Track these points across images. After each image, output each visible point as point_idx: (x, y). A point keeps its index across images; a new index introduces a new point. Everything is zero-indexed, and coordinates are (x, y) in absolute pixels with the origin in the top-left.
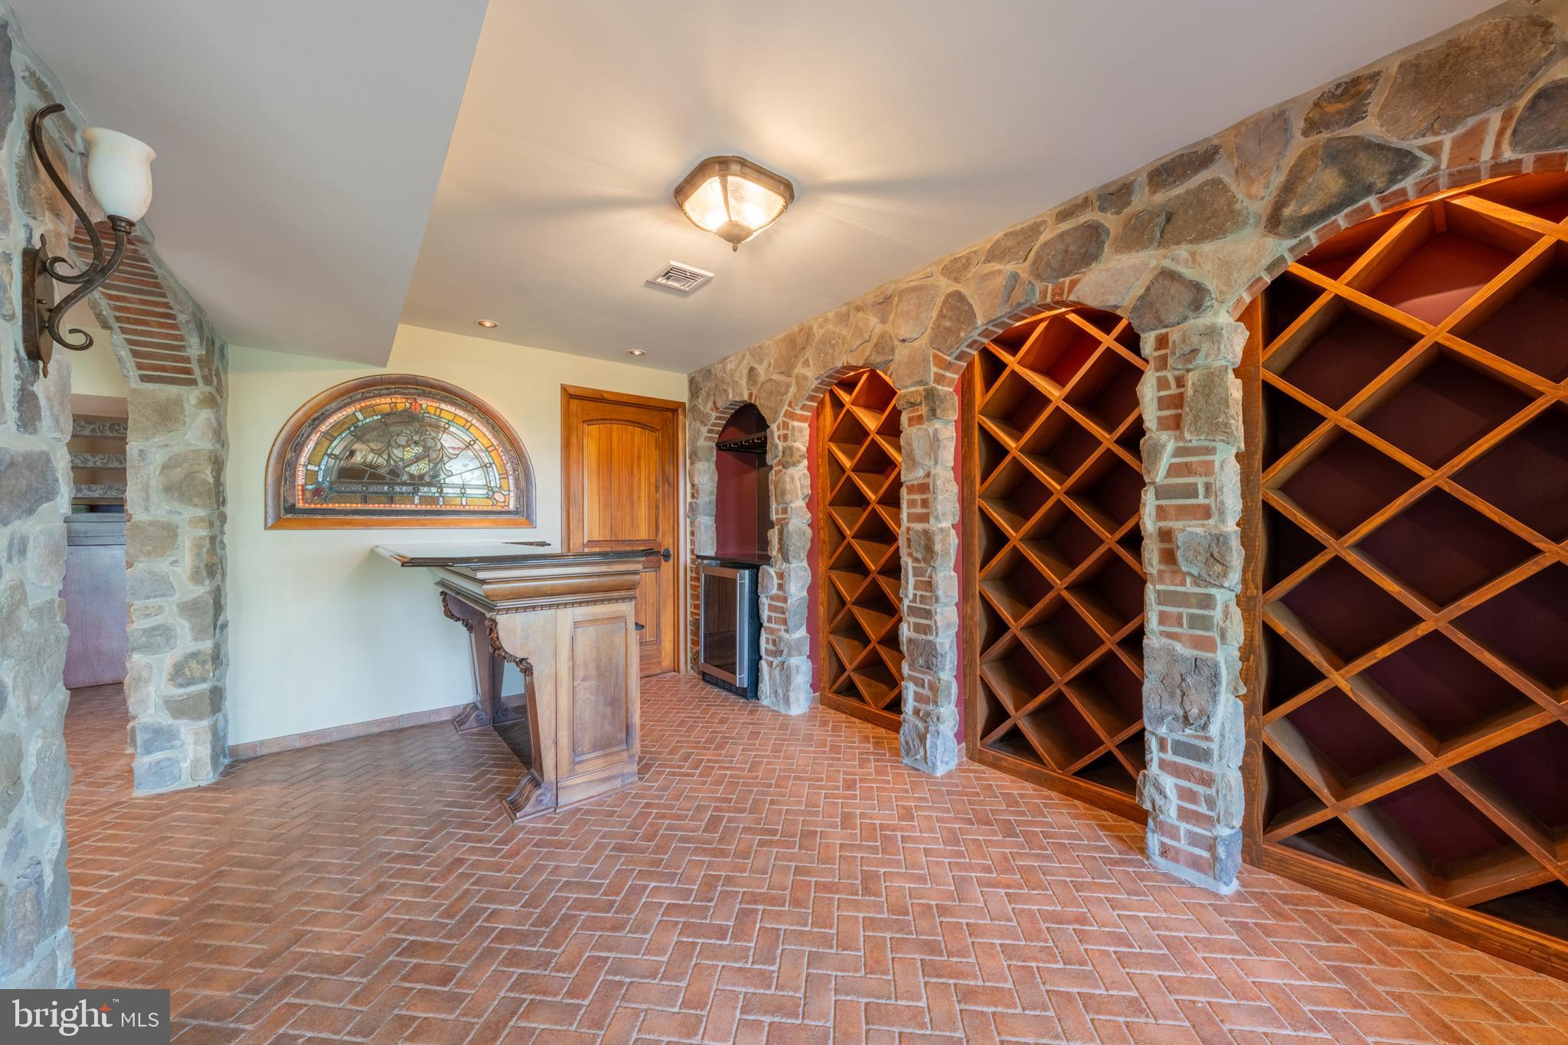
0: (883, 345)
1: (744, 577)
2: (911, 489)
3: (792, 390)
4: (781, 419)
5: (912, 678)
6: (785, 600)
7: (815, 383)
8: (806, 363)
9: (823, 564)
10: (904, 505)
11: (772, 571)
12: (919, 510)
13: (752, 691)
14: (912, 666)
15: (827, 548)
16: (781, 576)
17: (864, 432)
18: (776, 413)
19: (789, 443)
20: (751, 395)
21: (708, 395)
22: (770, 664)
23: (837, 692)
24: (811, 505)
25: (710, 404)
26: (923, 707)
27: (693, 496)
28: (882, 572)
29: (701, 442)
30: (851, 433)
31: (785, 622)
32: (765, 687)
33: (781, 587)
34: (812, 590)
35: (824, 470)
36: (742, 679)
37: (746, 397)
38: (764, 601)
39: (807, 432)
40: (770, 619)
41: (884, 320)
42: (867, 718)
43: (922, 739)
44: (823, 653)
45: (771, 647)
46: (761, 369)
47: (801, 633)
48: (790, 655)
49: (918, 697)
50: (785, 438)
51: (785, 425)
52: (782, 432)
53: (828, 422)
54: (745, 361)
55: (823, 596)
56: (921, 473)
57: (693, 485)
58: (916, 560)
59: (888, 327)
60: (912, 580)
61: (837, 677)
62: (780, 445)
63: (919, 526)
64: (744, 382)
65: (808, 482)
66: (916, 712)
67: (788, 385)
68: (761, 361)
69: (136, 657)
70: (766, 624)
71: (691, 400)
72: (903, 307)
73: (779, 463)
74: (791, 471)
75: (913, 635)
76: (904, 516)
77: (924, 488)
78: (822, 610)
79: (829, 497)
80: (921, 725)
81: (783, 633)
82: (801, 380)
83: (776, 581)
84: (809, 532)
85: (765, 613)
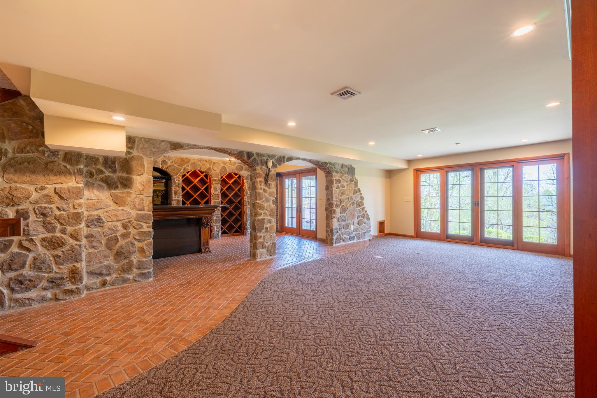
80: (217, 232)
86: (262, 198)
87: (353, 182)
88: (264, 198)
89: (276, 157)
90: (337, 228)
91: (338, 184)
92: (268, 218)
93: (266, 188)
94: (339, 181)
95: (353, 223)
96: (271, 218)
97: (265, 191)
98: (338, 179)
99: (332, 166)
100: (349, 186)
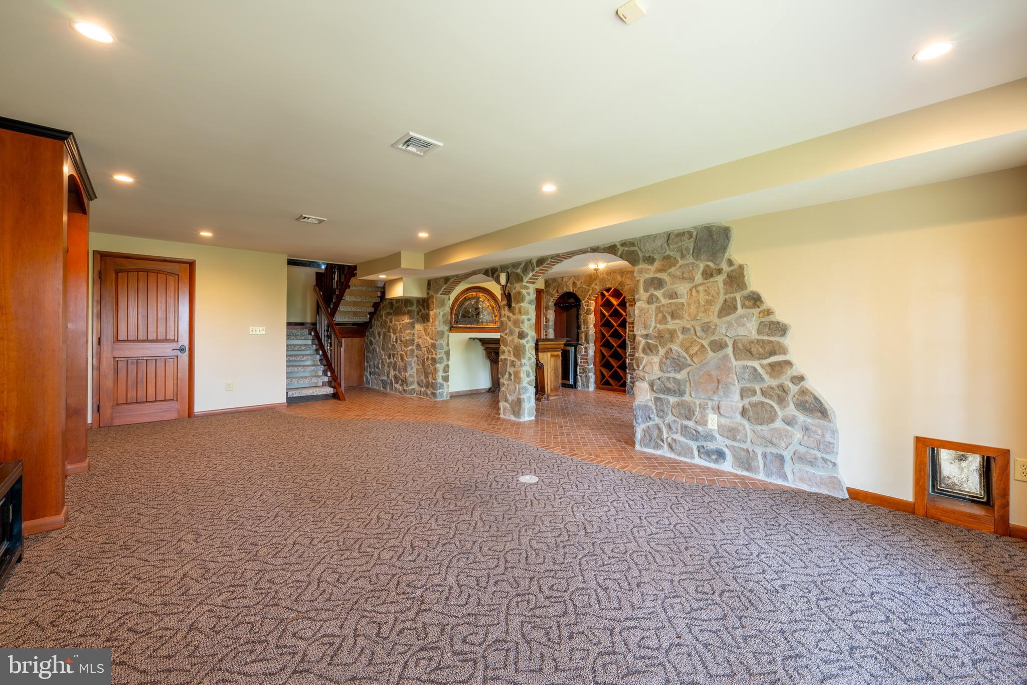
0: (621, 284)
1: (572, 349)
2: (629, 323)
3: (590, 291)
4: (586, 300)
5: (629, 373)
6: (587, 356)
7: (598, 290)
8: (596, 284)
9: (598, 344)
10: (627, 328)
11: (582, 347)
12: (632, 329)
13: (574, 386)
14: (629, 370)
15: (599, 340)
16: (586, 348)
17: (613, 305)
18: (585, 298)
19: (589, 307)
20: (573, 290)
21: (554, 288)
22: (581, 376)
23: (603, 384)
24: (595, 326)
25: (555, 291)
26: (632, 380)
27: (546, 322)
28: (619, 346)
29: (550, 303)
30: (608, 304)
31: (587, 362)
32: (579, 383)
33: (585, 352)
34: (595, 352)
35: (598, 315)
36: (571, 382)
37: (571, 291)
38: (579, 356)
39: (594, 304)
40: (581, 362)
41: (622, 277)
42: (613, 390)
43: (632, 388)
44: (598, 373)
45: (581, 371)
46: (578, 283)
47: (592, 366)
48: (589, 372)
49: (631, 378)
50: (588, 306)
51: (588, 302)
52: (586, 304)
53: (600, 302)
54: (571, 279)
55: (598, 355)
56: (632, 319)
57: (546, 318)
58: (631, 342)
59: (623, 279)
60: (629, 347)
61: (602, 379)
62: (586, 308)
63: (632, 333)
64: (571, 286)
65: (594, 319)
66: (631, 382)
67: (589, 290)
68: (578, 280)
69: (437, 365)
70: (579, 364)
71: (546, 288)
72: (628, 276)
73: (585, 313)
74: (589, 316)
75: (630, 362)
76: (627, 331)
77: (633, 323)
78: (597, 359)
79: (600, 324)
80: (632, 385)
81: (586, 366)
82: (594, 290)
83: (584, 350)
84: (594, 334)
85: (579, 361)
86: (506, 329)
87: (720, 279)
88: (508, 330)
89: (523, 264)
90: (646, 407)
91: (652, 291)
92: (513, 358)
93: (511, 315)
94: (656, 281)
95: (719, 408)
96: (516, 360)
97: (508, 318)
98: (653, 279)
99: (636, 248)
100: (698, 291)
